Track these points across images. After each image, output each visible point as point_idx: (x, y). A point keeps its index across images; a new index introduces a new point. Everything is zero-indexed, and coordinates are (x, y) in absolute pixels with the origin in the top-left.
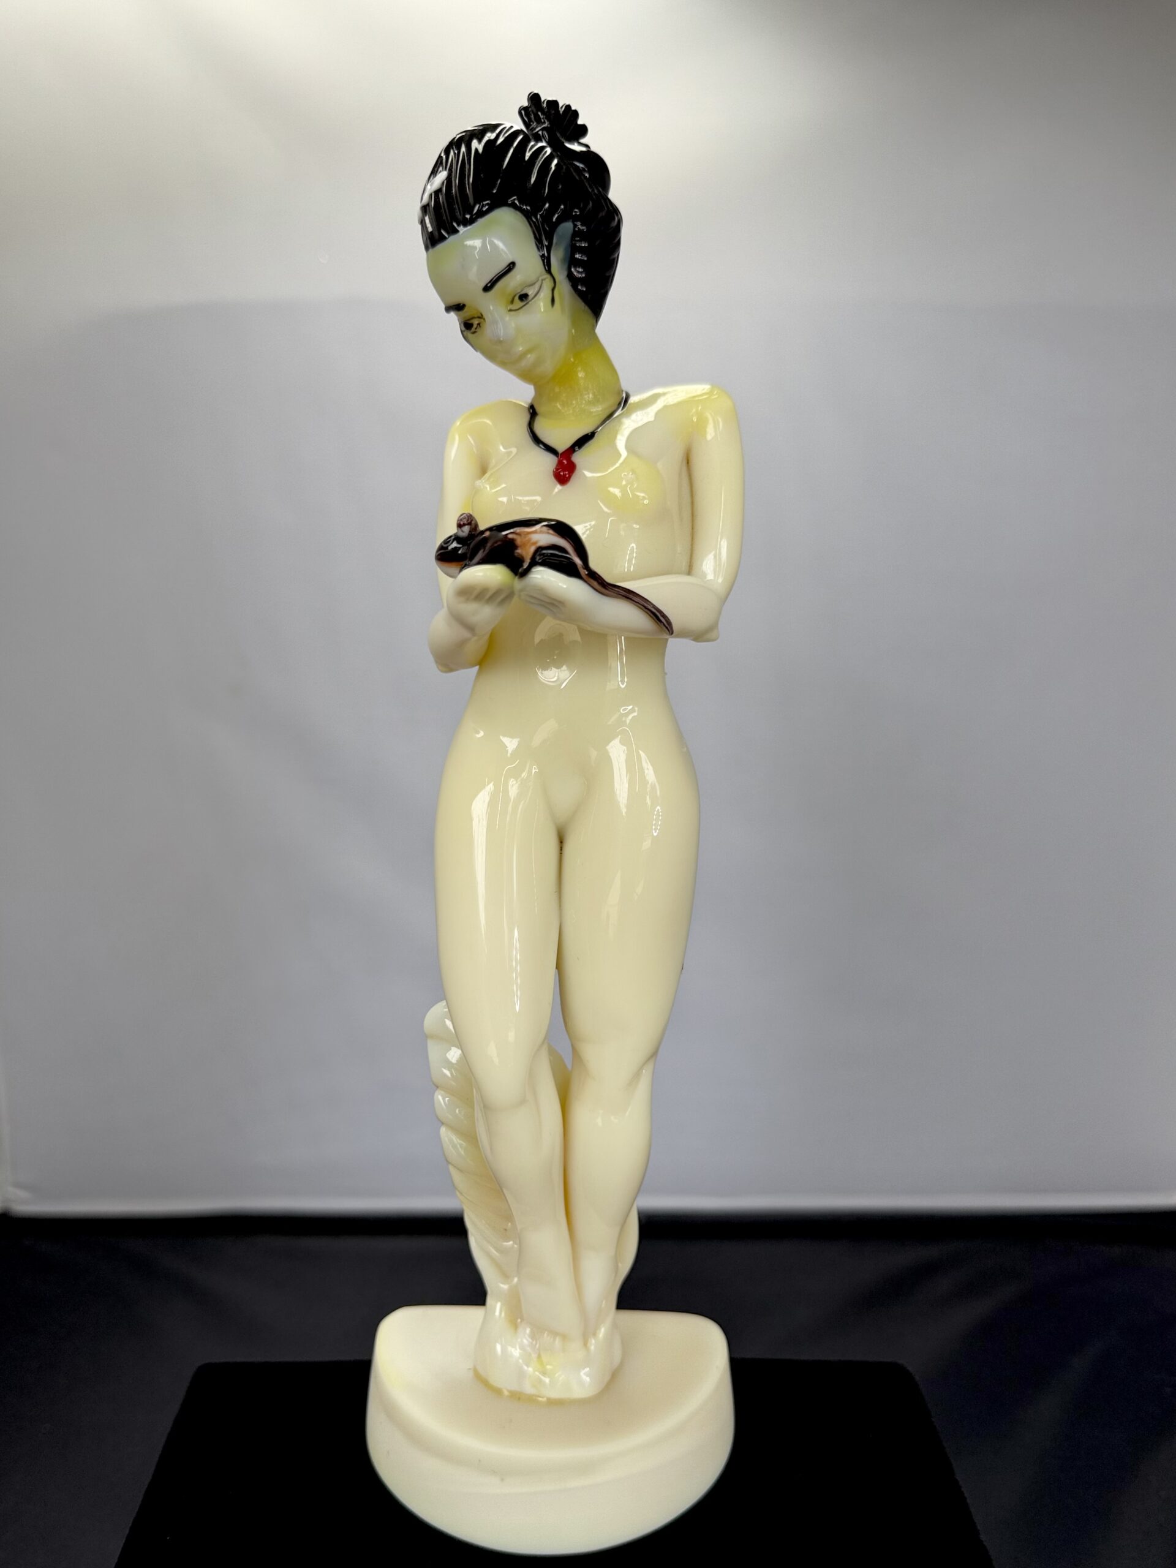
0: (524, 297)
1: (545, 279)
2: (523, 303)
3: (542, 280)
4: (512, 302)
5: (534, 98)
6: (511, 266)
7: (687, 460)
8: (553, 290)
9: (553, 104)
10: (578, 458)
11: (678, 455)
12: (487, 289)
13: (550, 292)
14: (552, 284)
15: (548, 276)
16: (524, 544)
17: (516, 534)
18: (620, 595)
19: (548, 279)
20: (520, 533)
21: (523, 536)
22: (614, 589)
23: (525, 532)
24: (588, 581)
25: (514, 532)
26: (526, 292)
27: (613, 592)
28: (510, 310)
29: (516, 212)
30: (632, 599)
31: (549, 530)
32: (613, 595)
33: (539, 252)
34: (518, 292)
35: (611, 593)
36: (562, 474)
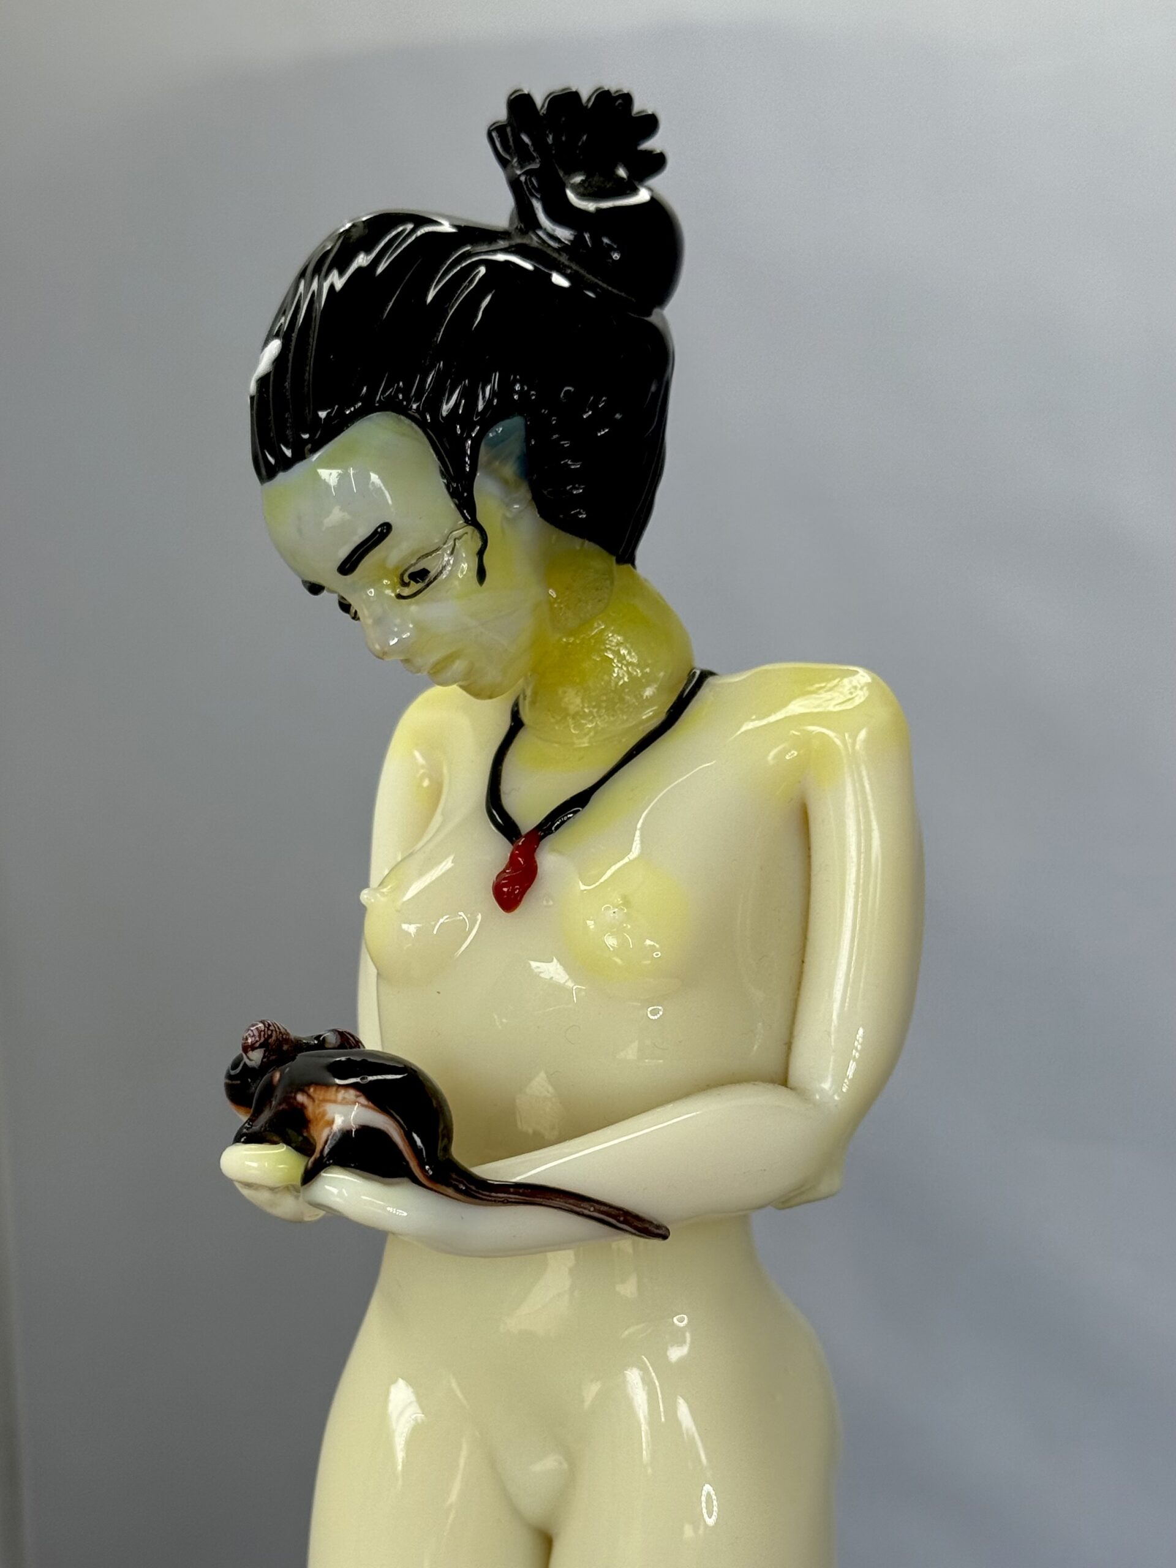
0: (420, 575)
1: (460, 538)
2: (420, 585)
3: (455, 540)
4: (401, 582)
5: (520, 103)
6: (382, 532)
7: (805, 818)
8: (481, 553)
9: (565, 101)
12: (348, 566)
13: (476, 558)
14: (478, 543)
15: (471, 527)
16: (317, 1119)
17: (309, 1096)
18: (510, 1200)
19: (467, 533)
20: (312, 1094)
21: (317, 1102)
22: (493, 1194)
23: (321, 1098)
24: (434, 1188)
25: (306, 1088)
26: (422, 568)
27: (493, 1199)
28: (399, 596)
29: (400, 419)
30: (544, 1203)
31: (357, 1096)
32: (490, 1203)
33: (448, 487)
34: (406, 570)
35: (488, 1200)
36: (505, 889)
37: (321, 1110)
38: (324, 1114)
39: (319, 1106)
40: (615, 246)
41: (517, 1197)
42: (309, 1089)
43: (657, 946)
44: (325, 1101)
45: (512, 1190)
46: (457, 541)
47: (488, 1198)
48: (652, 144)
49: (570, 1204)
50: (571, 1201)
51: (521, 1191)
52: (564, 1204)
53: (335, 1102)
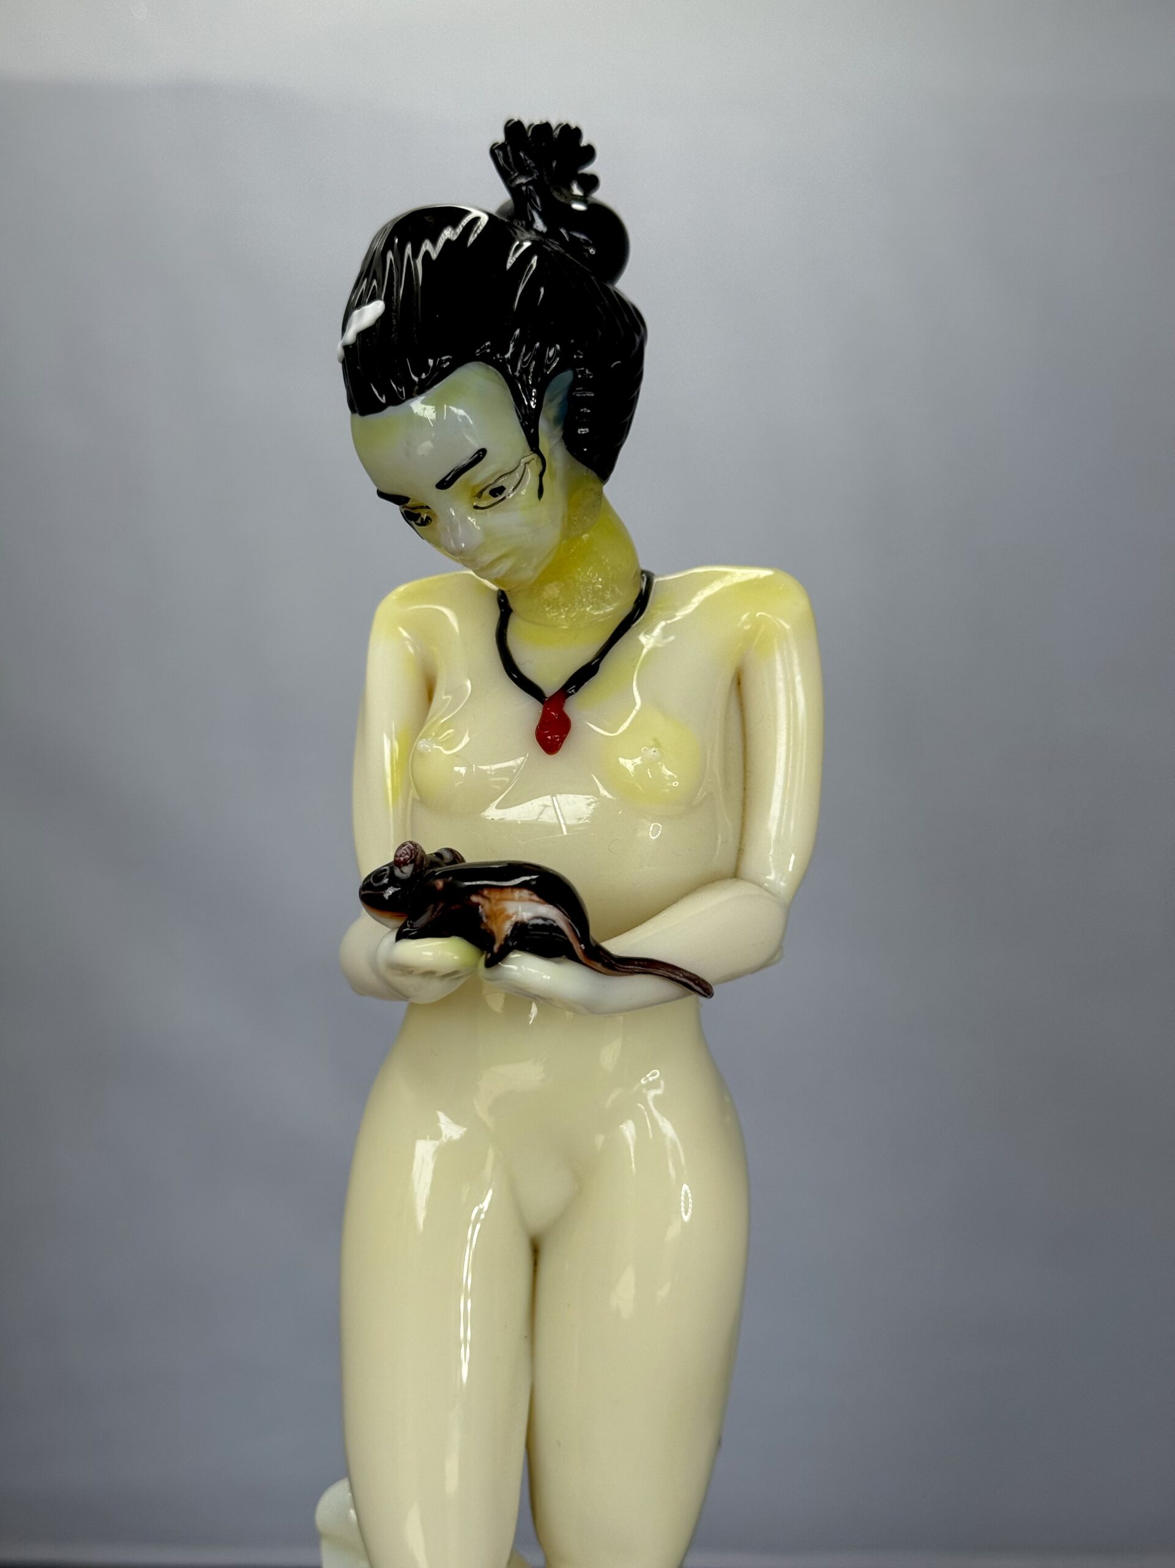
0: (498, 491)
1: (528, 463)
2: (496, 499)
3: (525, 464)
4: (480, 495)
6: (479, 456)
7: (738, 682)
8: (541, 475)
10: (574, 707)
11: (725, 680)
12: (443, 484)
13: (538, 479)
14: (539, 468)
15: (535, 456)
16: (495, 914)
17: (484, 897)
18: (635, 971)
19: (533, 459)
20: (488, 896)
21: (493, 901)
22: (626, 967)
23: (498, 897)
24: (588, 964)
25: (480, 891)
26: (500, 485)
27: (625, 970)
28: (476, 507)
29: (488, 368)
30: (654, 972)
31: (531, 895)
32: (624, 973)
33: (521, 424)
34: (488, 486)
35: (622, 972)
36: (549, 737)
37: (499, 907)
38: (503, 911)
39: (496, 904)
40: (591, 242)
41: (640, 968)
42: (483, 892)
43: (676, 777)
44: (501, 900)
45: (636, 963)
46: (527, 465)
47: (623, 970)
48: (589, 169)
49: (669, 972)
50: (670, 970)
51: (642, 963)
52: (665, 972)
53: (513, 900)
